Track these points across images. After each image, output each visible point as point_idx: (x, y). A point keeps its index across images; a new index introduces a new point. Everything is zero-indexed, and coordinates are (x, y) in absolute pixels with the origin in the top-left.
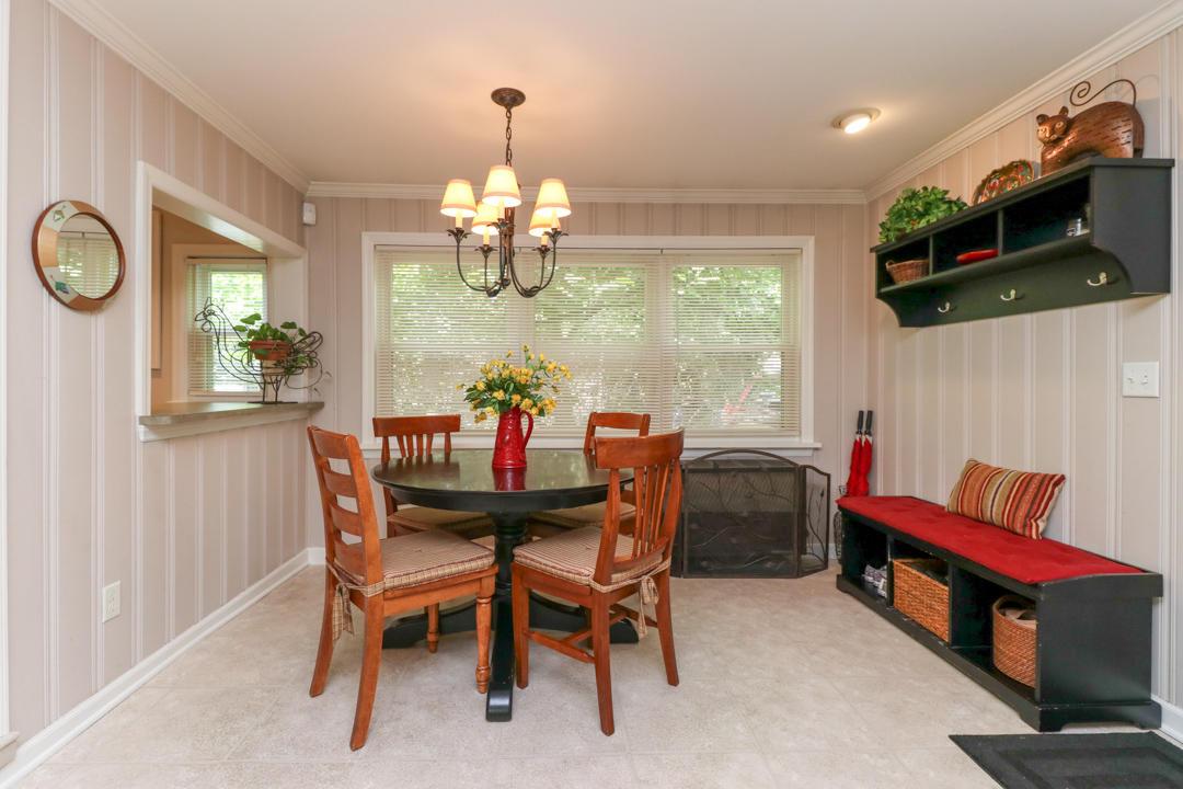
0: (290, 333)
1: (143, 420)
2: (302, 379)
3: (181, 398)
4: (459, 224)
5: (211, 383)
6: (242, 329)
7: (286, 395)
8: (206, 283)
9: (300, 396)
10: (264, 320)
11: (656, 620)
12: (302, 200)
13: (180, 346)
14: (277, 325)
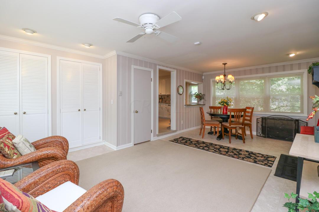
0: (201, 95)
1: (185, 105)
2: (202, 101)
3: (188, 103)
4: (218, 81)
5: (192, 101)
6: (195, 94)
7: (200, 103)
8: (191, 88)
9: (202, 103)
10: (197, 93)
11: (241, 134)
12: (202, 76)
13: (188, 96)
14: (199, 94)
